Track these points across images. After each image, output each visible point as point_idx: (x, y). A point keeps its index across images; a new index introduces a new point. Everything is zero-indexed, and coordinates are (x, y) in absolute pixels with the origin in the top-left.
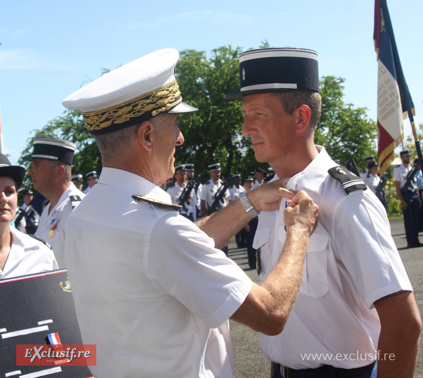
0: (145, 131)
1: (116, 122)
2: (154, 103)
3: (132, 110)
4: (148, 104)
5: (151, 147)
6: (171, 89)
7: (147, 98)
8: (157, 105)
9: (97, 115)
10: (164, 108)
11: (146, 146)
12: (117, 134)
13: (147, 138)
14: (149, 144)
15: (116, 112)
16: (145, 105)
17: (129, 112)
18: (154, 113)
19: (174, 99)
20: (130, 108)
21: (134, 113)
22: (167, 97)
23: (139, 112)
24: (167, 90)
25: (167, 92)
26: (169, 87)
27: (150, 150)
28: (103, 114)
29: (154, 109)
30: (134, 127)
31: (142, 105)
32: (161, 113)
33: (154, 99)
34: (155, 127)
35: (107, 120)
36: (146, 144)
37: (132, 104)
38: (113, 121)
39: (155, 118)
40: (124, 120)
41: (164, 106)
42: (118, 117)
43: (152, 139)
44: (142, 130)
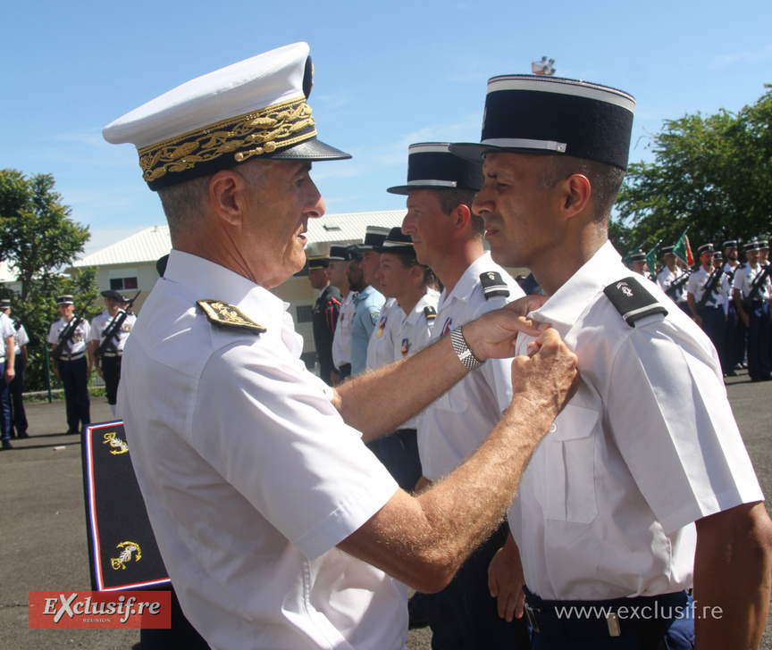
0: (223, 188)
1: (171, 170)
2: (242, 138)
3: (200, 149)
4: (229, 140)
5: (241, 218)
6: (281, 114)
7: (229, 128)
8: (246, 142)
9: (148, 155)
10: (259, 149)
11: (231, 218)
13: (231, 202)
14: (233, 212)
15: (172, 151)
16: (224, 141)
17: (194, 153)
18: (240, 156)
19: (288, 134)
20: (195, 145)
21: (202, 155)
22: (271, 130)
23: (212, 153)
24: (274, 116)
25: (270, 121)
26: (280, 110)
27: (237, 223)
28: (153, 153)
30: (204, 180)
31: (218, 141)
32: (255, 157)
33: (243, 131)
34: (247, 182)
35: (160, 164)
36: (226, 212)
37: (197, 139)
38: (169, 167)
39: (242, 166)
40: (184, 168)
41: (262, 145)
42: (175, 161)
43: (240, 204)
44: (217, 185)
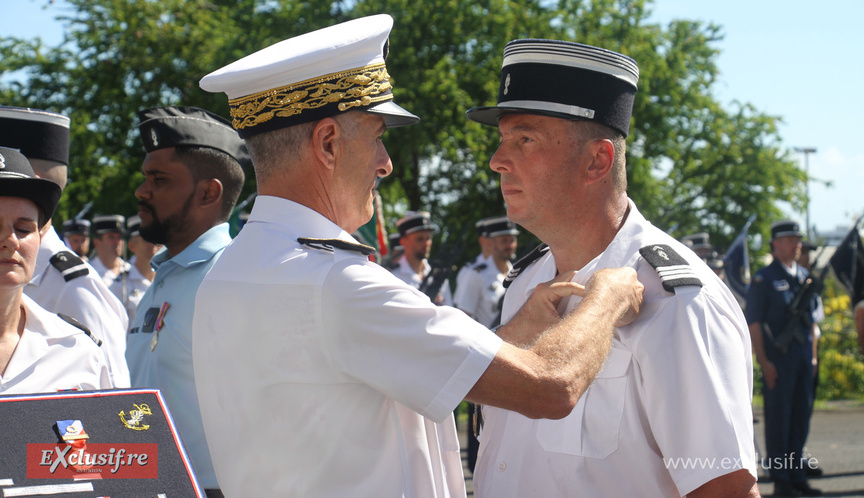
0: (325, 134)
1: (279, 115)
2: (344, 91)
3: (308, 97)
4: (333, 91)
5: (335, 163)
6: (373, 74)
7: (334, 82)
8: (347, 95)
9: (253, 102)
10: (359, 101)
11: (326, 158)
12: (280, 135)
13: (329, 148)
14: (331, 157)
15: (282, 98)
16: (329, 92)
17: (302, 100)
18: (342, 107)
19: (377, 92)
20: (305, 93)
21: (309, 103)
22: (366, 86)
23: (318, 101)
24: (368, 75)
25: (367, 78)
26: (372, 71)
27: (331, 167)
28: (261, 100)
29: (343, 100)
30: (308, 126)
31: (324, 92)
32: (354, 108)
33: (345, 85)
34: (343, 131)
35: (267, 109)
36: (325, 157)
37: (308, 88)
38: (276, 112)
39: (344, 115)
40: (293, 113)
41: (360, 98)
42: (284, 106)
43: (335, 149)
44: (320, 131)
